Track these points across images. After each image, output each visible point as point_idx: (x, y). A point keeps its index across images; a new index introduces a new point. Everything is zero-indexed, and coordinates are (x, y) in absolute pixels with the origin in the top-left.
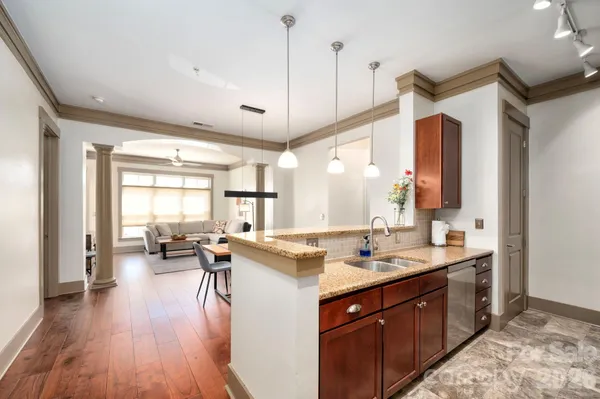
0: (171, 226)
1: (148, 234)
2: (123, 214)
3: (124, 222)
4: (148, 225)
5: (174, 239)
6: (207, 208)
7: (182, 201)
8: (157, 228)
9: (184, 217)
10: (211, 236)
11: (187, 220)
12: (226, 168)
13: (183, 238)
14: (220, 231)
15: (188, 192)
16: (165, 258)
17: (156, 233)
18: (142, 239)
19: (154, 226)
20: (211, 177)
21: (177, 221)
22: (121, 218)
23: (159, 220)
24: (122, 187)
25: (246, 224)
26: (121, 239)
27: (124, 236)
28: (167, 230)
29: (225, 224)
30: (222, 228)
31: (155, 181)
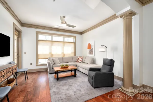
0: (59, 59)
1: (49, 63)
2: (39, 53)
3: (39, 57)
4: (49, 59)
6: (73, 51)
7: (63, 48)
8: (53, 60)
9: (64, 55)
10: (77, 64)
11: (66, 56)
12: (81, 33)
13: (67, 67)
16: (58, 79)
17: (53, 63)
18: (46, 65)
20: (75, 37)
21: (61, 56)
22: (37, 55)
23: (54, 57)
24: (38, 41)
25: (112, 60)
26: (37, 65)
27: (39, 64)
28: (57, 61)
29: (83, 58)
30: (82, 60)
31: (52, 38)
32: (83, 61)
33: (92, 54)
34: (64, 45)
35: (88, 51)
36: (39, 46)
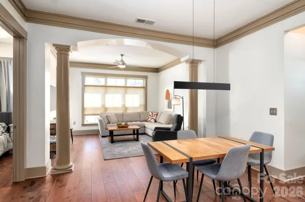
0: (117, 115)
1: (100, 121)
2: (86, 106)
3: (86, 112)
4: (101, 115)
5: (119, 127)
6: (143, 102)
7: (125, 96)
8: (107, 117)
9: (126, 109)
10: (146, 124)
11: (128, 111)
12: (157, 70)
13: (126, 127)
14: (153, 120)
15: (129, 90)
16: (112, 142)
17: (106, 121)
18: (97, 125)
19: (105, 115)
20: (146, 78)
21: (120, 112)
22: (83, 109)
23: (108, 112)
24: (84, 86)
25: (179, 116)
26: (83, 125)
27: (86, 123)
28: (114, 119)
29: (157, 115)
30: (154, 118)
31: (106, 82)
32: (157, 120)
33: (171, 108)
34: (126, 93)
35: (166, 102)
36: (86, 95)
